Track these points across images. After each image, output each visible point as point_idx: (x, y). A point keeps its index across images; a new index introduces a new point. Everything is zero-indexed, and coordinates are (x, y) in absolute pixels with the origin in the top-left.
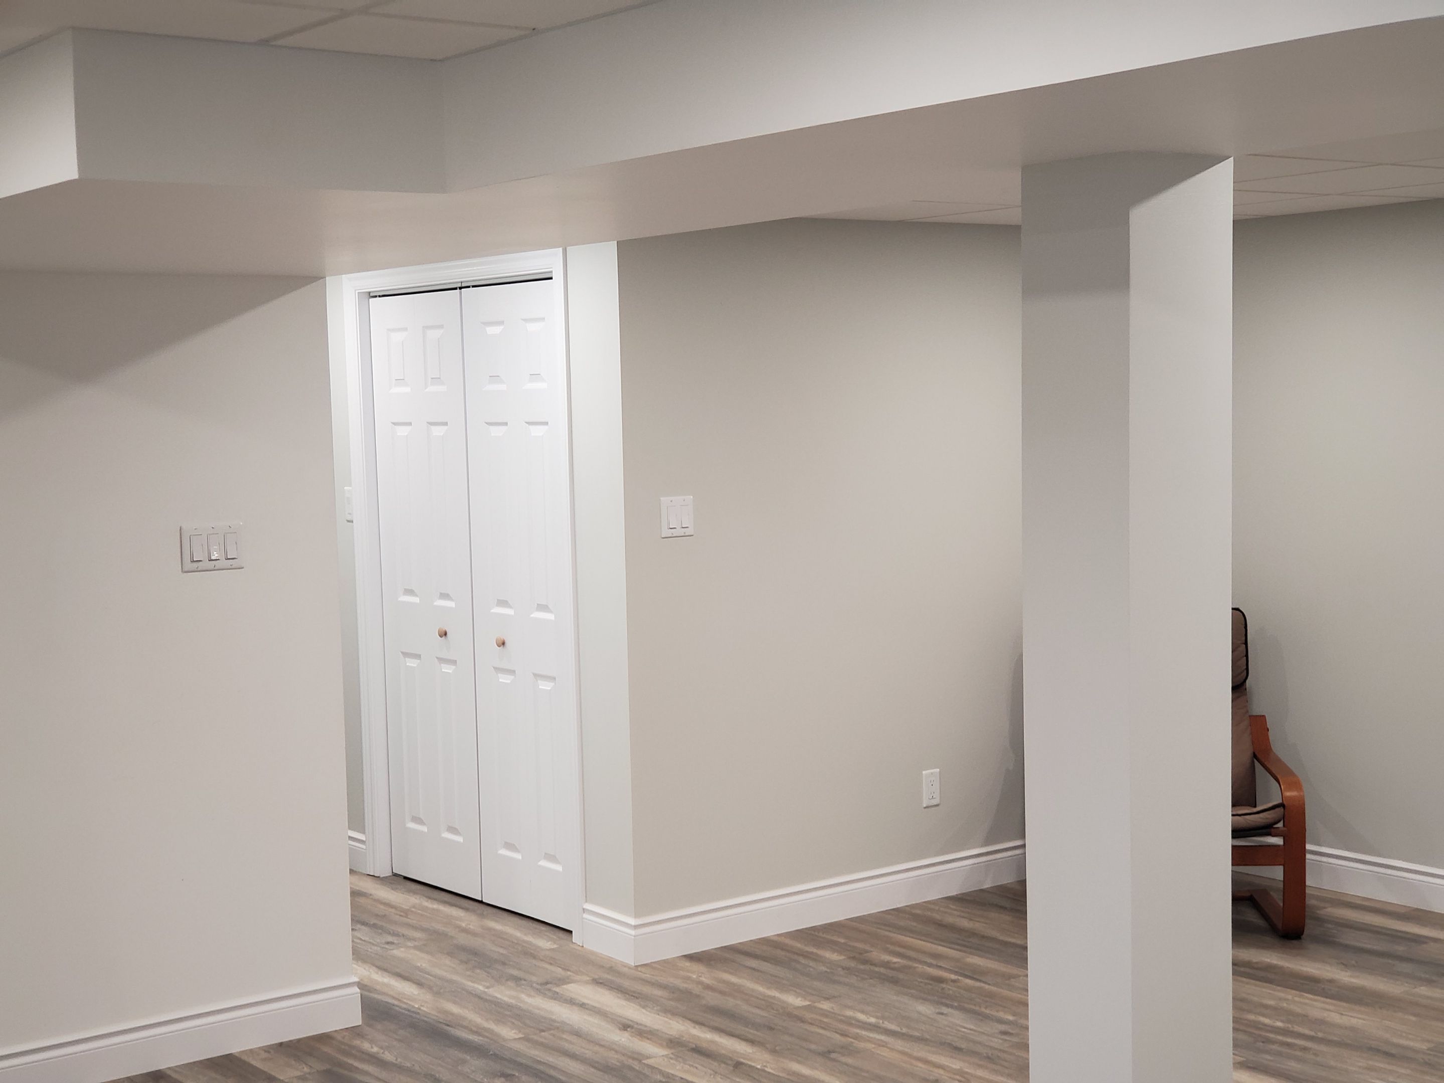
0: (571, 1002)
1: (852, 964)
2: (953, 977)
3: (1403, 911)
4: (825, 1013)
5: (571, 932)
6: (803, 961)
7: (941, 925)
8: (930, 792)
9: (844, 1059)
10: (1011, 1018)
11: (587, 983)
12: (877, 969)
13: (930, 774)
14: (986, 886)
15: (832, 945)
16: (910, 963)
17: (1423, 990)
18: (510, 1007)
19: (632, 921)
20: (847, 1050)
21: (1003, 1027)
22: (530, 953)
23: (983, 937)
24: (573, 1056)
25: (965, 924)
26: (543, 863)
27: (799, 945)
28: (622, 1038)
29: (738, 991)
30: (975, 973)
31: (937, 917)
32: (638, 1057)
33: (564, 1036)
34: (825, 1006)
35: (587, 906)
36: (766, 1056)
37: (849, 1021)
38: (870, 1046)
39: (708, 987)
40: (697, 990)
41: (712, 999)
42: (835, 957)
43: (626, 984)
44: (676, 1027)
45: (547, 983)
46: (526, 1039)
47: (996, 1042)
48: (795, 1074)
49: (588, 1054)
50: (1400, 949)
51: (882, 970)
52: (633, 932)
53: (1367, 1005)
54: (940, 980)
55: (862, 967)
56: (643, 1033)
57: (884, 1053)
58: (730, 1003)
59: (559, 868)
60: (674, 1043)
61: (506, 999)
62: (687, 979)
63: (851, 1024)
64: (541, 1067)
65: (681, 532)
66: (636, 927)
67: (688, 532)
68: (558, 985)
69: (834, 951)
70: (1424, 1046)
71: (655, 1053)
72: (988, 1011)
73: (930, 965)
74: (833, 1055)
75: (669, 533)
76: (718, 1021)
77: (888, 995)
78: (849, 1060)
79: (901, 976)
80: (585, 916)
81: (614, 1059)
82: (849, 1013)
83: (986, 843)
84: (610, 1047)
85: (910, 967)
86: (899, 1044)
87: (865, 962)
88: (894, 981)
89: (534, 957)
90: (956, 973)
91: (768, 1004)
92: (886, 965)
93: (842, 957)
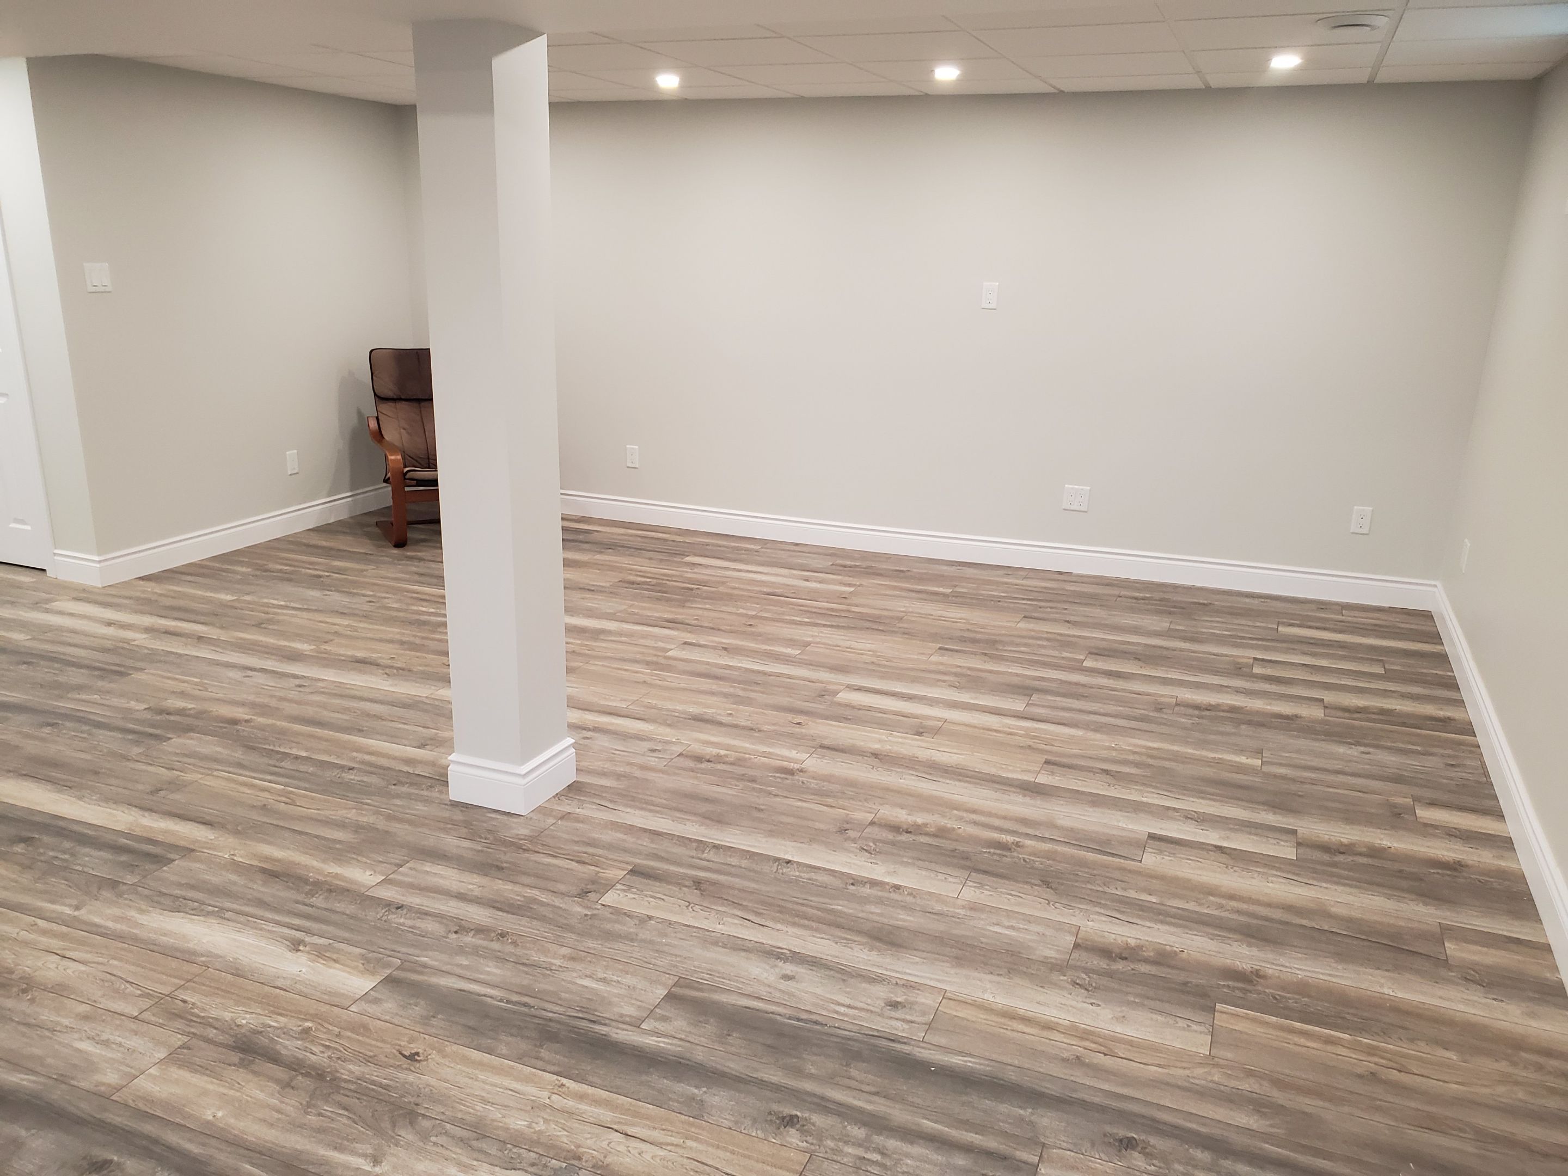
0: (61, 613)
1: (258, 573)
2: (327, 574)
3: (576, 518)
4: (249, 603)
5: (44, 570)
6: (224, 574)
7: (308, 546)
8: (292, 465)
9: (270, 627)
10: (371, 593)
11: (69, 600)
12: (275, 574)
13: (292, 453)
14: (332, 521)
15: (241, 563)
16: (297, 569)
17: (598, 557)
18: (14, 620)
19: (97, 558)
20: (270, 621)
21: (368, 599)
22: (19, 586)
23: (339, 550)
24: (76, 646)
25: (324, 543)
26: (13, 525)
27: (217, 565)
28: (110, 631)
29: (184, 596)
30: (340, 571)
31: (304, 541)
32: (127, 641)
33: (64, 634)
34: (248, 598)
35: (56, 551)
36: (219, 631)
37: (268, 605)
38: (285, 618)
39: (161, 595)
40: (154, 598)
41: (169, 602)
42: (244, 569)
43: (101, 598)
44: (148, 620)
45: (37, 603)
46: (33, 639)
47: (367, 607)
48: (241, 639)
49: (87, 643)
50: (581, 537)
51: (279, 574)
52: (98, 566)
53: (572, 567)
54: (320, 577)
55: (264, 574)
56: (124, 626)
57: (298, 621)
58: (181, 603)
59: (28, 528)
60: (148, 630)
61: (7, 616)
62: (144, 592)
63: (269, 607)
64: (54, 655)
65: (102, 289)
66: (100, 562)
67: (107, 289)
68: (47, 604)
69: (242, 566)
70: (608, 585)
71: (140, 638)
72: (355, 591)
73: (309, 569)
74: (263, 626)
75: (94, 289)
76: (176, 614)
77: (289, 588)
78: (276, 627)
79: (292, 576)
80: (56, 558)
81: (108, 644)
82: (266, 601)
83: (329, 496)
84: (104, 637)
85: (296, 571)
86: (305, 615)
87: (266, 571)
88: (290, 580)
89: (18, 587)
90: (328, 572)
91: (209, 601)
92: (281, 571)
93: (249, 570)
